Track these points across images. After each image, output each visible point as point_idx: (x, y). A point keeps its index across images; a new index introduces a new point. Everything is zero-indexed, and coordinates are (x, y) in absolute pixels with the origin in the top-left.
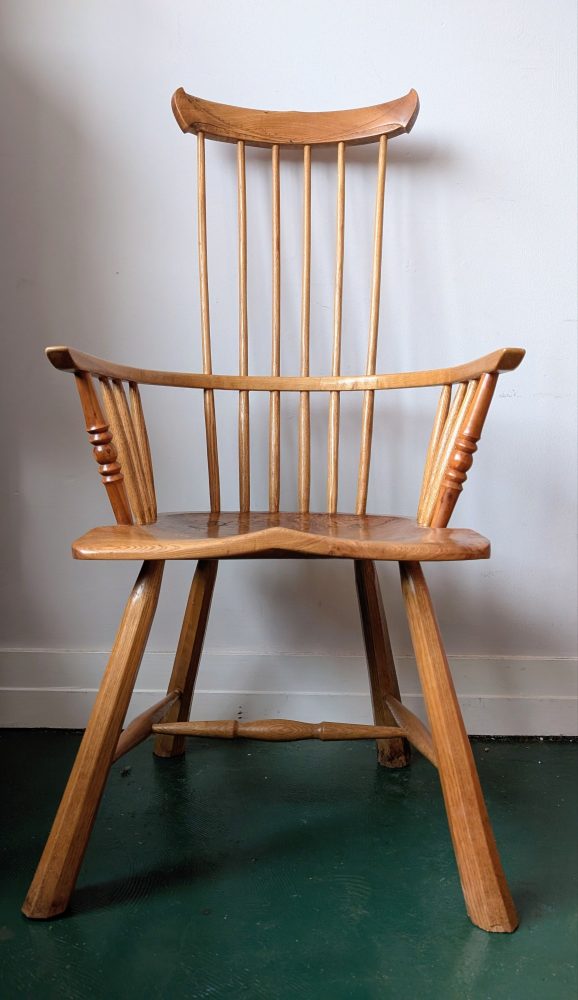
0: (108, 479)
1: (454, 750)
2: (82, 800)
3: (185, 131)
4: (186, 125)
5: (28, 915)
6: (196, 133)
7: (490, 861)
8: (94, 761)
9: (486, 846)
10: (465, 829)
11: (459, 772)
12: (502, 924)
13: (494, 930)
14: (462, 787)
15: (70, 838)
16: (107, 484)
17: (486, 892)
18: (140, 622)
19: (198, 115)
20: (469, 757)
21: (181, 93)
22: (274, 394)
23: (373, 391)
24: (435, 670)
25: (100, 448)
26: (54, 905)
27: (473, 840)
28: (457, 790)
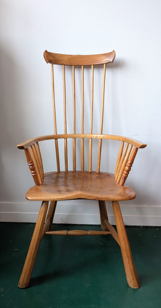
0: (33, 174)
1: (125, 245)
2: (31, 259)
3: (47, 63)
4: (48, 62)
5: (20, 287)
6: (51, 63)
7: (134, 272)
8: (34, 250)
9: (132, 268)
10: (127, 264)
11: (126, 250)
12: (136, 287)
13: (134, 288)
14: (127, 254)
15: (29, 269)
16: (33, 176)
17: (133, 279)
18: (44, 214)
19: (51, 58)
20: (129, 247)
21: (46, 51)
22: (74, 139)
23: (101, 139)
24: (121, 225)
25: (31, 167)
26: (26, 285)
27: (130, 267)
28: (126, 255)
